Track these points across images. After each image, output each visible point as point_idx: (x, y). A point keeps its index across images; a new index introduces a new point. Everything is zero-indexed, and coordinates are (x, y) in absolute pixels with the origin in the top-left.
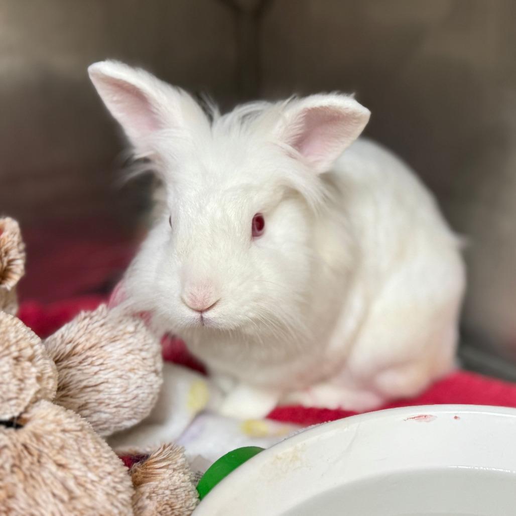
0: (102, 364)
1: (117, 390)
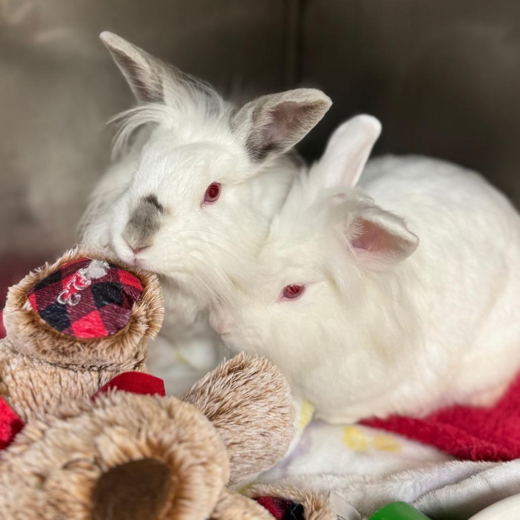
0: (247, 422)
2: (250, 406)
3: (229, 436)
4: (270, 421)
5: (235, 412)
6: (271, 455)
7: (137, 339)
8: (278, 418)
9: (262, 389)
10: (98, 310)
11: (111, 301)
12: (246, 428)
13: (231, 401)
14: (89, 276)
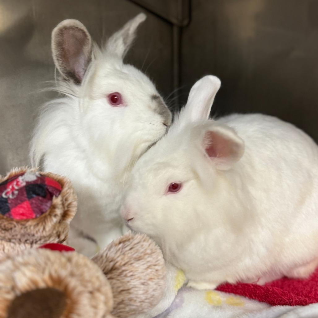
0: (132, 275)
1: (141, 292)
2: (134, 265)
3: (120, 285)
4: (148, 274)
5: (124, 268)
6: (148, 299)
7: (55, 220)
8: (153, 273)
9: (142, 252)
10: (29, 200)
11: (38, 195)
12: (131, 280)
13: (121, 261)
14: (25, 180)
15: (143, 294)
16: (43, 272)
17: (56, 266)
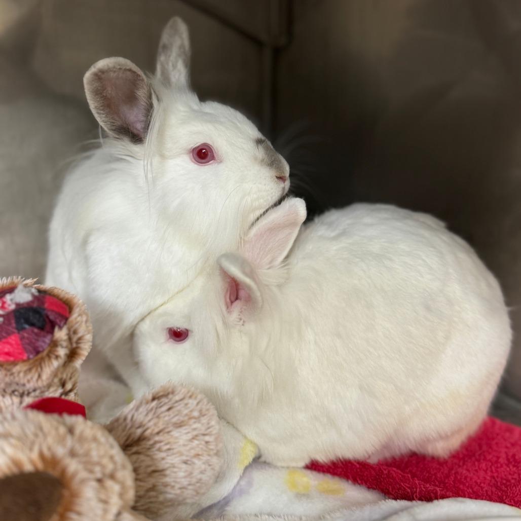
0: (169, 449)
1: (182, 474)
2: (172, 433)
3: (150, 463)
4: (192, 448)
5: (157, 438)
6: (194, 485)
7: (56, 364)
8: (201, 446)
9: (186, 415)
10: (19, 333)
11: (32, 325)
12: (168, 456)
13: (152, 428)
14: (14, 301)
15: (185, 477)
16: (31, 449)
17: (50, 440)
